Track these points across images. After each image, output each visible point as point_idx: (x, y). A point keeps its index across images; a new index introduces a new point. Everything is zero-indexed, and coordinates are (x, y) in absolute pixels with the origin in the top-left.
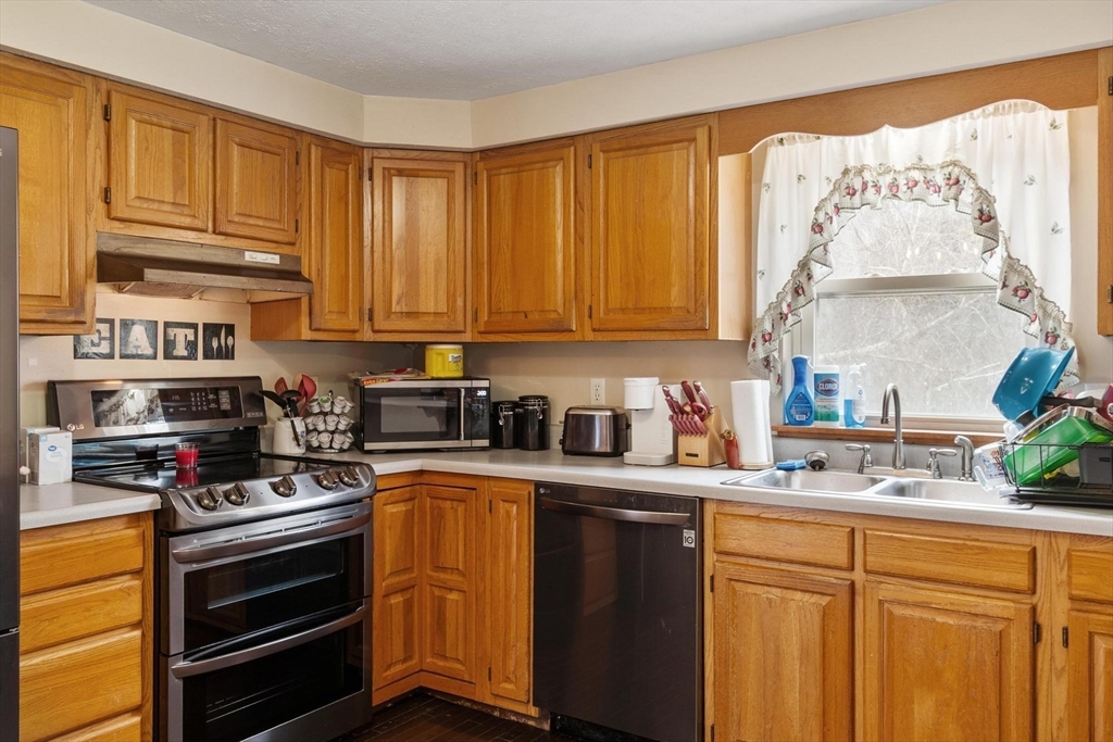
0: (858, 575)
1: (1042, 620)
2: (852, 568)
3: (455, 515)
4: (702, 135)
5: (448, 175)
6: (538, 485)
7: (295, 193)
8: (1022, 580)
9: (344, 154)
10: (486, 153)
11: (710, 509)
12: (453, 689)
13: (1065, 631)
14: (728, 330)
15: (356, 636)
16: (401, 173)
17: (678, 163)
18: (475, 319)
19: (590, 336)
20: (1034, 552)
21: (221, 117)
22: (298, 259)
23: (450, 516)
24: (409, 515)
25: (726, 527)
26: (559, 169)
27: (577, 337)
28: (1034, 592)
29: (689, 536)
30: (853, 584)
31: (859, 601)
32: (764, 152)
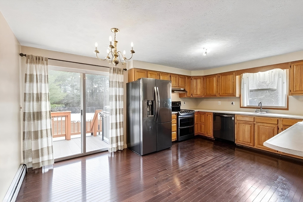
0: (255, 123)
1: (279, 127)
2: (254, 122)
3: (203, 117)
4: (234, 73)
5: (201, 79)
6: (214, 113)
7: (185, 82)
8: (276, 123)
9: (189, 77)
10: (205, 76)
11: (236, 116)
12: (203, 135)
13: (282, 129)
14: (237, 96)
15: (193, 128)
16: (195, 79)
17: (230, 77)
18: (204, 94)
19: (219, 96)
20: (278, 120)
21: (179, 75)
22: (185, 89)
23: (202, 116)
24: (197, 116)
25: (237, 118)
26: (215, 78)
27: (217, 97)
28: (278, 124)
29: (233, 118)
30: (254, 124)
31: (255, 125)
32: (242, 75)
